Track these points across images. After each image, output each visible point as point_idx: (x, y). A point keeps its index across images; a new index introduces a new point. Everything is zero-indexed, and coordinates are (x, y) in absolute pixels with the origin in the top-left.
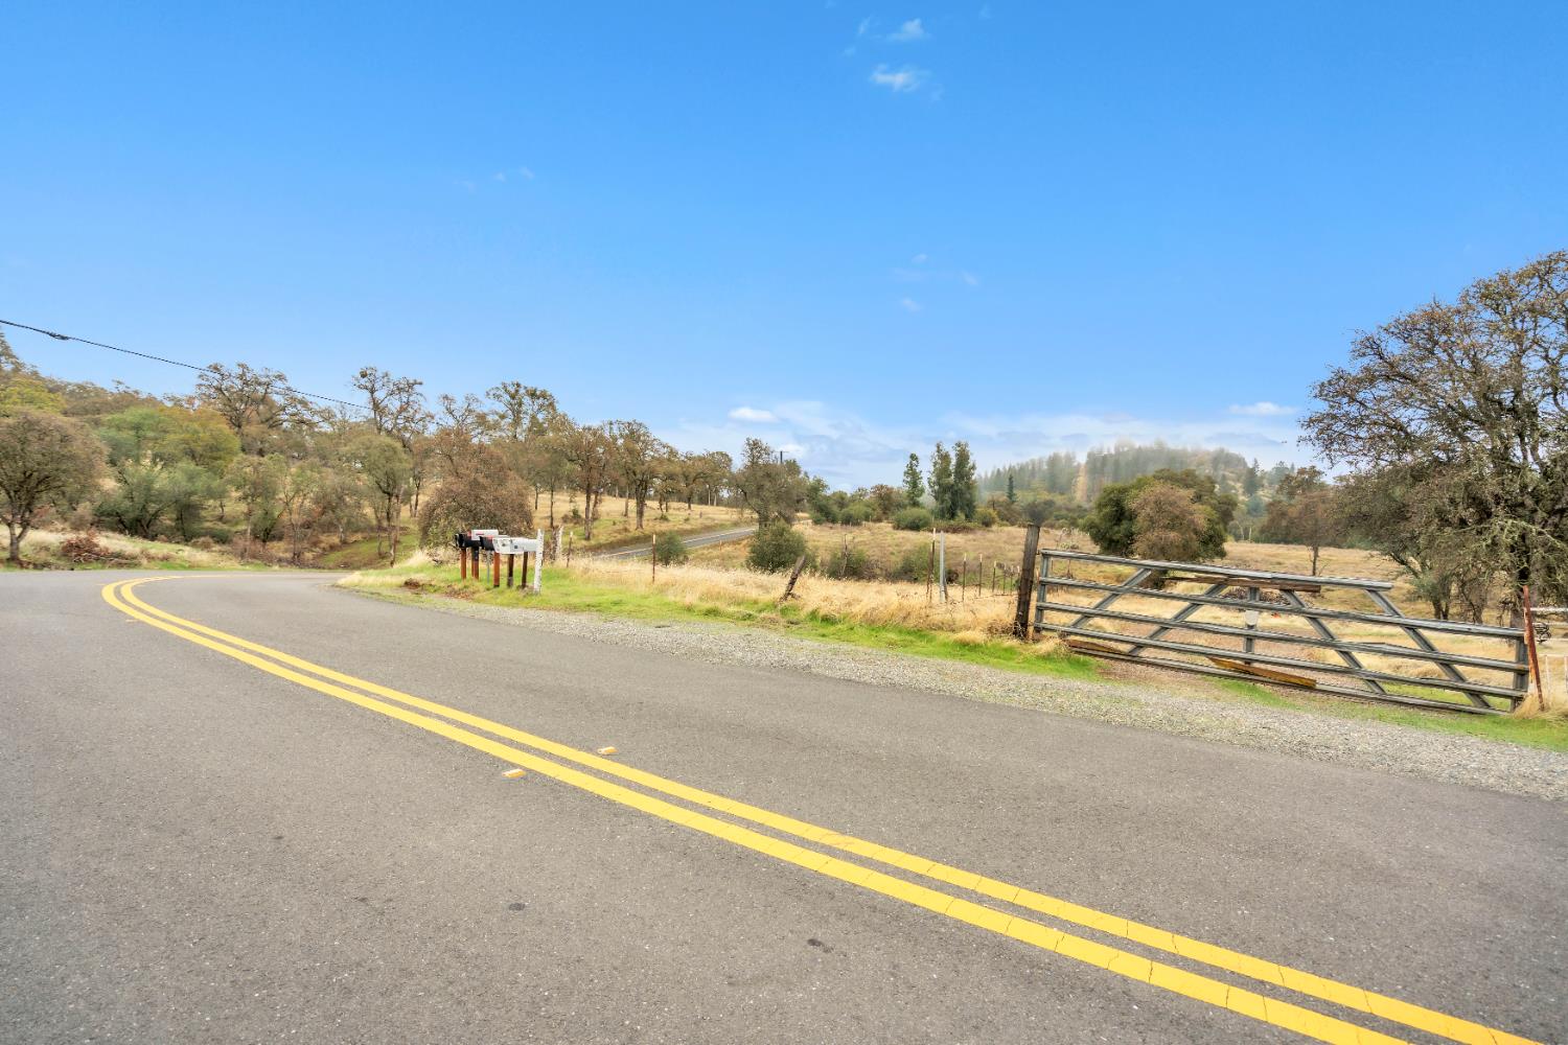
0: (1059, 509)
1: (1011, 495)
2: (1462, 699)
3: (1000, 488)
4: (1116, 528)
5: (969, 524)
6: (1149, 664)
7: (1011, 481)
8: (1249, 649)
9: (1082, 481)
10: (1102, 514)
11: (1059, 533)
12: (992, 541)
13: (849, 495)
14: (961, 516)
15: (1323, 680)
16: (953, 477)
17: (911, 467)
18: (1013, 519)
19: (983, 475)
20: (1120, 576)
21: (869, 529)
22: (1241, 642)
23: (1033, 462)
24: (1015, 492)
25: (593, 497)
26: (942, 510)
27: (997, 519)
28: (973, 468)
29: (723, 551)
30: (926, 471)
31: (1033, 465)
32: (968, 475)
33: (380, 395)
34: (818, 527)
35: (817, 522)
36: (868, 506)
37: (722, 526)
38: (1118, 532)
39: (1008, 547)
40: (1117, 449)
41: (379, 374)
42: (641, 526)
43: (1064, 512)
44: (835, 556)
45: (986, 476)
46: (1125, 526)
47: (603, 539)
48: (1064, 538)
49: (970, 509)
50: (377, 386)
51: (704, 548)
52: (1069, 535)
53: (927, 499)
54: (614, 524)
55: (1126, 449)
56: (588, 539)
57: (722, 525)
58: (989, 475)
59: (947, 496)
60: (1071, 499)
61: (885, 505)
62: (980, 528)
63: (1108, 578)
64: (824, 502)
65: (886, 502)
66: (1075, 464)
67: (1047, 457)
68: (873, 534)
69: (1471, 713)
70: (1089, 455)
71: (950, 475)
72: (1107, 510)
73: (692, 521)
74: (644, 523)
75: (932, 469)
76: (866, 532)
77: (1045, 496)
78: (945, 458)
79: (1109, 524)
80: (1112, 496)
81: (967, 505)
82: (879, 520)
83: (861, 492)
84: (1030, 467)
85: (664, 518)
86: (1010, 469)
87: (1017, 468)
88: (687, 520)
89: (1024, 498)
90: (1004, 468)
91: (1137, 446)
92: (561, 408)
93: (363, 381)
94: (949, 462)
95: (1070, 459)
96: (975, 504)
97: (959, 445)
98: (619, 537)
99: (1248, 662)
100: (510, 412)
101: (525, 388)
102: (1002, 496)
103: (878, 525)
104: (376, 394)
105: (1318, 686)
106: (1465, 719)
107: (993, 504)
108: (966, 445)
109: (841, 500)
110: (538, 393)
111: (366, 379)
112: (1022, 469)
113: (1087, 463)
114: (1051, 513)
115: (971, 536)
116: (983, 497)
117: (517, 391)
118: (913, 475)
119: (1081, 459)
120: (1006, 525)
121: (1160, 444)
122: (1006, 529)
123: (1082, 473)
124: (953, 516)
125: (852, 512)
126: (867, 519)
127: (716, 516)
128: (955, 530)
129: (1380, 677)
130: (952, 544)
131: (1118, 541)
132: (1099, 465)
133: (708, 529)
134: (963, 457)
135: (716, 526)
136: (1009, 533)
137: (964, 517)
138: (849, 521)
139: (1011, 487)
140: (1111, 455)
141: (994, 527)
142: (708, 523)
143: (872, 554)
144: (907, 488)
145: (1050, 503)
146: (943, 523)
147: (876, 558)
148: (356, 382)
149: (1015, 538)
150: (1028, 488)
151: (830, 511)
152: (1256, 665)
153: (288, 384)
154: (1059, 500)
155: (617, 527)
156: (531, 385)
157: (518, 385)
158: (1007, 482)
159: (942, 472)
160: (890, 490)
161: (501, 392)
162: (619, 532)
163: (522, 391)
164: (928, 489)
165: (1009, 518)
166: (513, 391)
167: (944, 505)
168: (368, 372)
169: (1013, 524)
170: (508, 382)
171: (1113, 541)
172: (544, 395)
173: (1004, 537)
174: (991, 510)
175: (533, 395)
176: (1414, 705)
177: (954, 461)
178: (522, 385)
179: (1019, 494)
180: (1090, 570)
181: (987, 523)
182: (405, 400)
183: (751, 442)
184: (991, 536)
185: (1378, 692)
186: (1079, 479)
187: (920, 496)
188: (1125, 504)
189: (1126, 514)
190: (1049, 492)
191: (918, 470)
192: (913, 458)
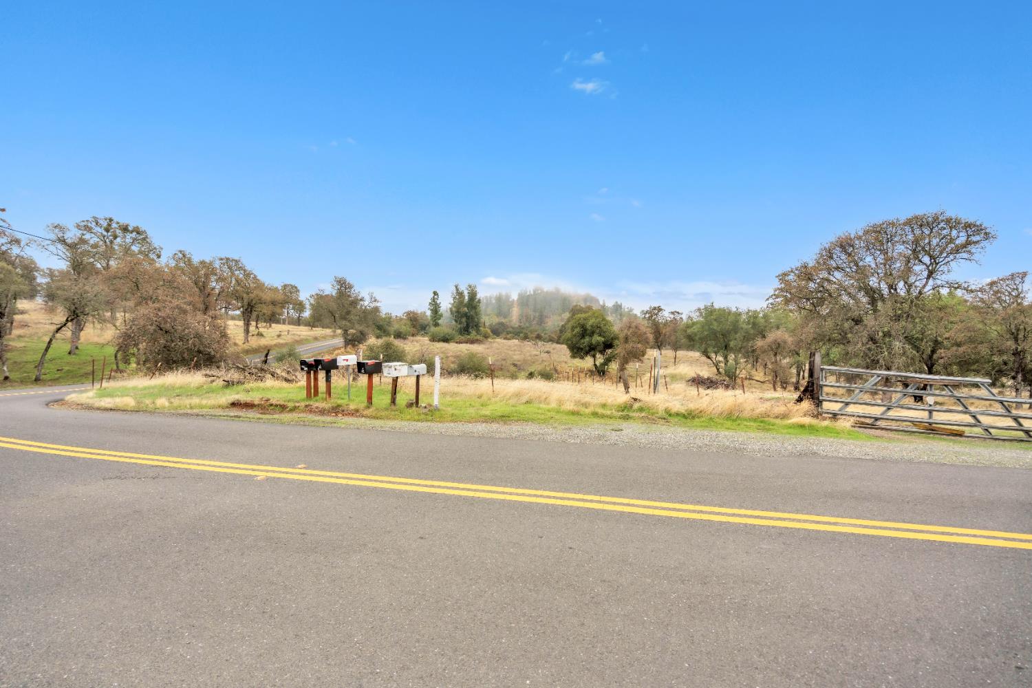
0: (507, 327)
2: (1021, 434)
4: (582, 341)
5: (478, 338)
6: (883, 429)
8: (930, 417)
9: (516, 310)
12: (492, 348)
14: (473, 333)
15: (967, 430)
16: (466, 307)
17: (434, 300)
22: (926, 413)
26: (461, 329)
27: (491, 334)
28: (480, 301)
30: (446, 303)
32: (476, 307)
38: (584, 343)
40: (534, 291)
42: (247, 341)
49: (477, 327)
53: (447, 321)
55: (539, 292)
57: (307, 339)
59: (464, 320)
60: (511, 321)
61: (416, 324)
62: (484, 340)
64: (381, 323)
67: (495, 295)
69: (1027, 441)
70: (519, 295)
71: (464, 306)
73: (283, 337)
74: (249, 339)
75: (451, 302)
78: (461, 294)
81: (476, 325)
82: (418, 335)
85: (259, 335)
88: (279, 336)
92: (154, 243)
94: (464, 297)
95: (508, 297)
96: (481, 325)
97: (470, 286)
99: (930, 424)
101: (118, 223)
103: (419, 338)
105: (966, 434)
106: (1023, 444)
108: (475, 286)
110: (130, 229)
113: (518, 299)
114: (503, 330)
115: (481, 345)
117: (110, 225)
118: (435, 305)
119: (514, 297)
121: (558, 290)
123: (515, 305)
124: (468, 332)
125: (399, 330)
127: (299, 333)
128: (472, 342)
129: (990, 427)
132: (525, 300)
134: (473, 295)
135: (302, 340)
137: (475, 333)
140: (531, 295)
142: (297, 338)
144: (430, 313)
145: (501, 324)
146: (463, 337)
151: (385, 329)
152: (934, 425)
154: (506, 322)
156: (123, 221)
157: (111, 220)
159: (458, 304)
163: (114, 225)
164: (447, 314)
167: (462, 326)
170: (101, 216)
171: (579, 349)
172: (137, 231)
175: (126, 229)
176: (1004, 440)
177: (467, 295)
178: (115, 220)
181: (487, 337)
184: (490, 345)
185: (988, 435)
186: (514, 309)
187: (440, 319)
188: (588, 327)
189: (588, 332)
190: (497, 316)
191: (438, 302)
192: (435, 293)
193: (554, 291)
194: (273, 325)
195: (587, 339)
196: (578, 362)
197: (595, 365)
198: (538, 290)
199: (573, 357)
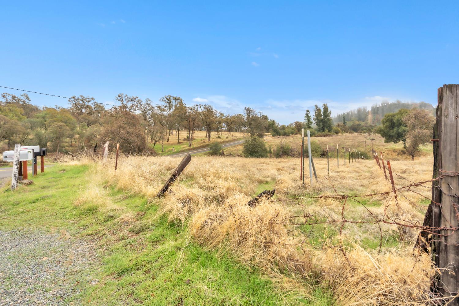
0: (363, 126)
1: (344, 123)
3: (340, 121)
4: (392, 131)
5: (330, 133)
7: (344, 118)
9: (370, 117)
10: (385, 125)
11: (365, 135)
12: (340, 139)
13: (286, 126)
14: (326, 131)
16: (322, 116)
17: (307, 114)
18: (346, 131)
19: (334, 117)
20: (394, 150)
21: (293, 137)
23: (351, 111)
24: (346, 122)
25: (191, 131)
26: (319, 129)
27: (341, 131)
28: (330, 113)
29: (237, 148)
30: (312, 115)
31: (352, 113)
32: (328, 116)
33: (125, 102)
34: (274, 137)
35: (273, 136)
36: (292, 129)
37: (240, 139)
38: (393, 132)
39: (346, 141)
40: (382, 104)
41: (124, 96)
42: (210, 140)
43: (365, 128)
44: (278, 147)
45: (335, 117)
46: (396, 130)
47: (195, 146)
48: (368, 136)
49: (330, 128)
50: (124, 99)
51: (230, 147)
52: (370, 135)
53: (314, 125)
54: (201, 140)
55: (386, 104)
56: (190, 146)
58: (336, 117)
59: (321, 124)
60: (367, 123)
61: (298, 128)
62: (334, 135)
63: (389, 151)
64: (276, 129)
65: (299, 128)
66: (367, 111)
67: (357, 109)
68: (294, 139)
70: (372, 108)
71: (321, 116)
72: (387, 124)
73: (229, 138)
74: (211, 139)
75: (315, 114)
76: (291, 138)
77: (357, 123)
78: (319, 110)
79: (388, 129)
80: (389, 118)
81: (329, 127)
82: (297, 134)
83: (291, 125)
84: (351, 113)
85: (219, 137)
86: (343, 114)
87: (346, 114)
88: (227, 137)
89: (349, 124)
90: (341, 114)
91: (390, 103)
92: (184, 103)
93: (119, 98)
94: (321, 112)
95: (365, 110)
96: (332, 126)
97: (324, 105)
98: (201, 145)
100: (168, 105)
102: (341, 123)
103: (296, 135)
104: (123, 102)
107: (339, 126)
108: (327, 105)
109: (283, 128)
110: (177, 98)
111: (120, 98)
112: (348, 114)
113: (371, 110)
114: (360, 128)
115: (331, 138)
116: (335, 124)
117: (170, 98)
118: (308, 118)
119: (369, 109)
120: (344, 133)
121: (398, 102)
122: (344, 134)
123: (370, 114)
124: (324, 130)
125: (286, 132)
126: (292, 133)
127: (237, 136)
128: (325, 136)
130: (324, 141)
131: (393, 136)
132: (376, 110)
133: (234, 140)
134: (326, 109)
135: (237, 139)
136: (345, 136)
137: (328, 131)
138: (286, 135)
139: (344, 120)
140: (380, 107)
141: (340, 134)
142: (234, 138)
143: (292, 146)
144: (306, 122)
145: (359, 125)
146: (320, 133)
147: (294, 147)
148: (117, 99)
149: (348, 137)
150: (351, 120)
151: (278, 132)
153: (95, 101)
154: (363, 124)
155: (202, 141)
156: (175, 96)
157: (170, 96)
158: (343, 119)
159: (318, 114)
160: (300, 123)
161: (165, 99)
162: (202, 143)
163: (172, 98)
164: (314, 122)
165: (345, 130)
166: (169, 98)
167: (320, 127)
168: (121, 95)
169: (346, 133)
170: (167, 95)
171: (391, 136)
172: (179, 99)
173: (344, 137)
174: (338, 128)
175: (175, 99)
177: (322, 110)
178: (172, 96)
179: (347, 122)
180: (381, 148)
181: (337, 133)
182: (133, 103)
183: (247, 108)
184: (339, 137)
186: (369, 116)
187: (311, 124)
188: (395, 121)
189: (396, 125)
190: (358, 121)
191: (310, 115)
192: (308, 111)
193: (396, 103)
194: (231, 133)
195: (395, 129)
196: (392, 145)
197: (405, 147)
198: (385, 104)
199: (387, 142)
